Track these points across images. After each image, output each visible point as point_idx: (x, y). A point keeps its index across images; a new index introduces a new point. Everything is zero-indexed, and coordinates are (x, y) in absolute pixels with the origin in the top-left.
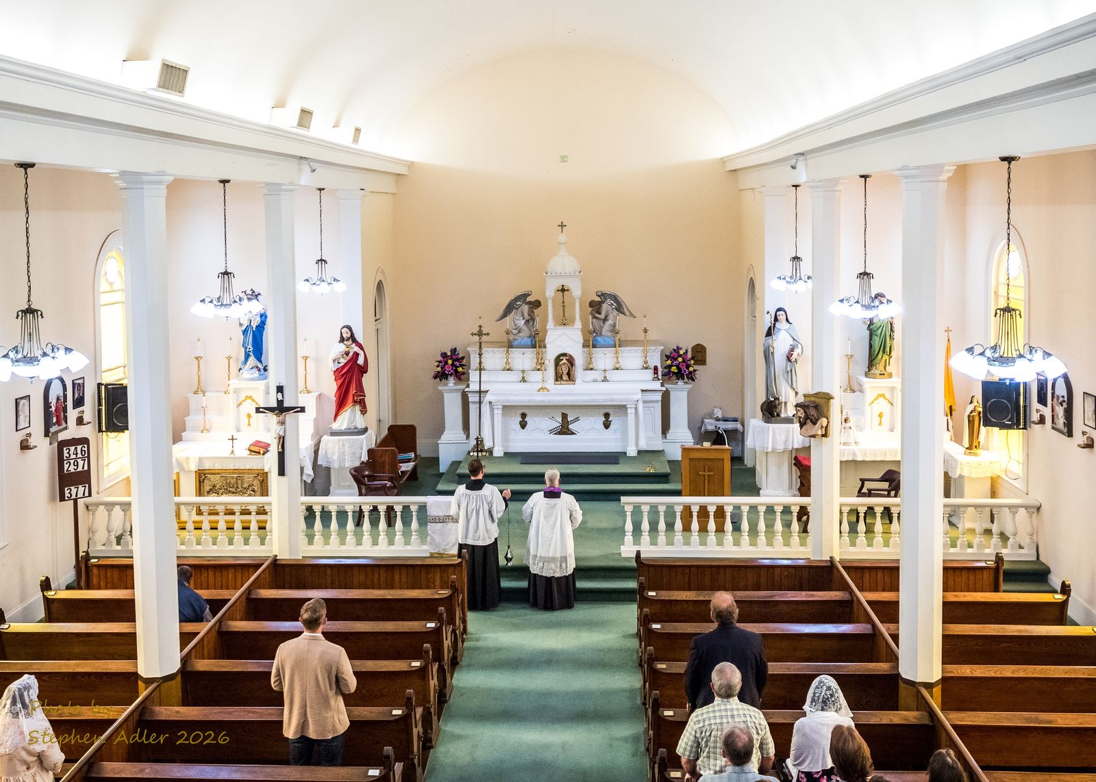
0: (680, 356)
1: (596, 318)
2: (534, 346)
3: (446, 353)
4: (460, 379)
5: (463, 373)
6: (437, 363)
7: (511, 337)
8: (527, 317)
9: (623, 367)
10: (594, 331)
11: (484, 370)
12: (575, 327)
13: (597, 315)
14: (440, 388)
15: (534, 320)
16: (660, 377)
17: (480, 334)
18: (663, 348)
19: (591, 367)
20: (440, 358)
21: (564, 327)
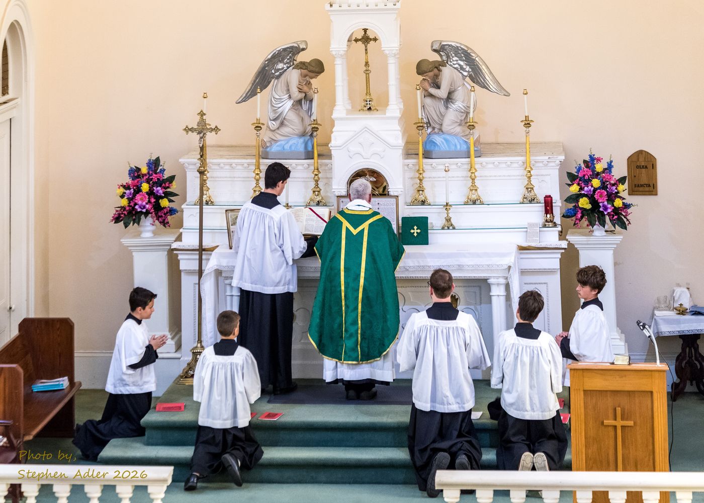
0: (597, 175)
1: (431, 96)
2: (309, 156)
3: (138, 169)
4: (164, 223)
5: (172, 211)
6: (122, 190)
7: (265, 135)
8: (297, 95)
9: (484, 199)
10: (429, 123)
11: (212, 203)
12: (388, 114)
13: (433, 91)
14: (126, 241)
15: (311, 101)
16: (558, 219)
17: (202, 129)
18: (562, 158)
19: (422, 198)
20: (127, 180)
21: (368, 115)
